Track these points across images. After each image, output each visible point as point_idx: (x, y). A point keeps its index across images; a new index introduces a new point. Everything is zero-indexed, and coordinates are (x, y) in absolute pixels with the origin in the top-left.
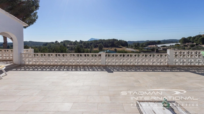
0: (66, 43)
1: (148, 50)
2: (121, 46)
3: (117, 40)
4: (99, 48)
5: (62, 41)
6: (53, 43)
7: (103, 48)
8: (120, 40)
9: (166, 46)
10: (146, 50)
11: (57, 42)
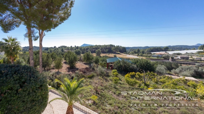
0: (63, 48)
1: (159, 58)
2: (119, 52)
3: (114, 46)
4: (97, 54)
5: (60, 46)
6: (52, 48)
7: (100, 54)
8: (117, 46)
9: (181, 54)
10: (156, 58)
11: (55, 47)
